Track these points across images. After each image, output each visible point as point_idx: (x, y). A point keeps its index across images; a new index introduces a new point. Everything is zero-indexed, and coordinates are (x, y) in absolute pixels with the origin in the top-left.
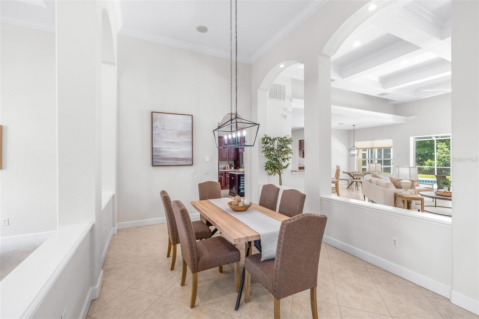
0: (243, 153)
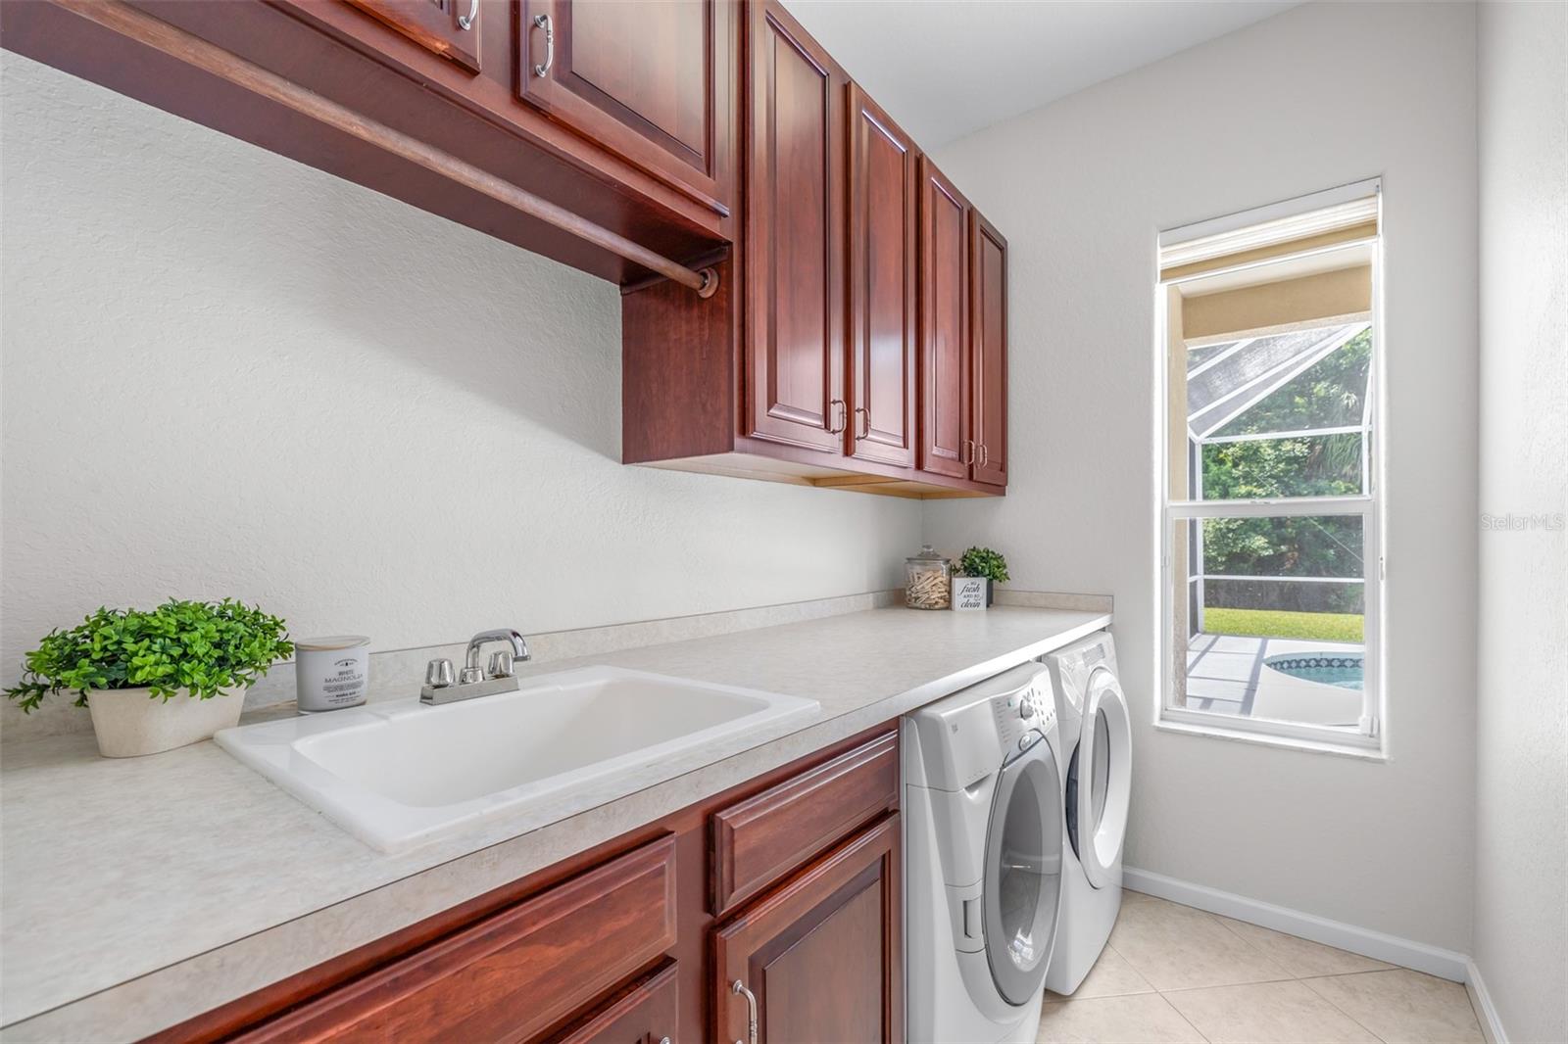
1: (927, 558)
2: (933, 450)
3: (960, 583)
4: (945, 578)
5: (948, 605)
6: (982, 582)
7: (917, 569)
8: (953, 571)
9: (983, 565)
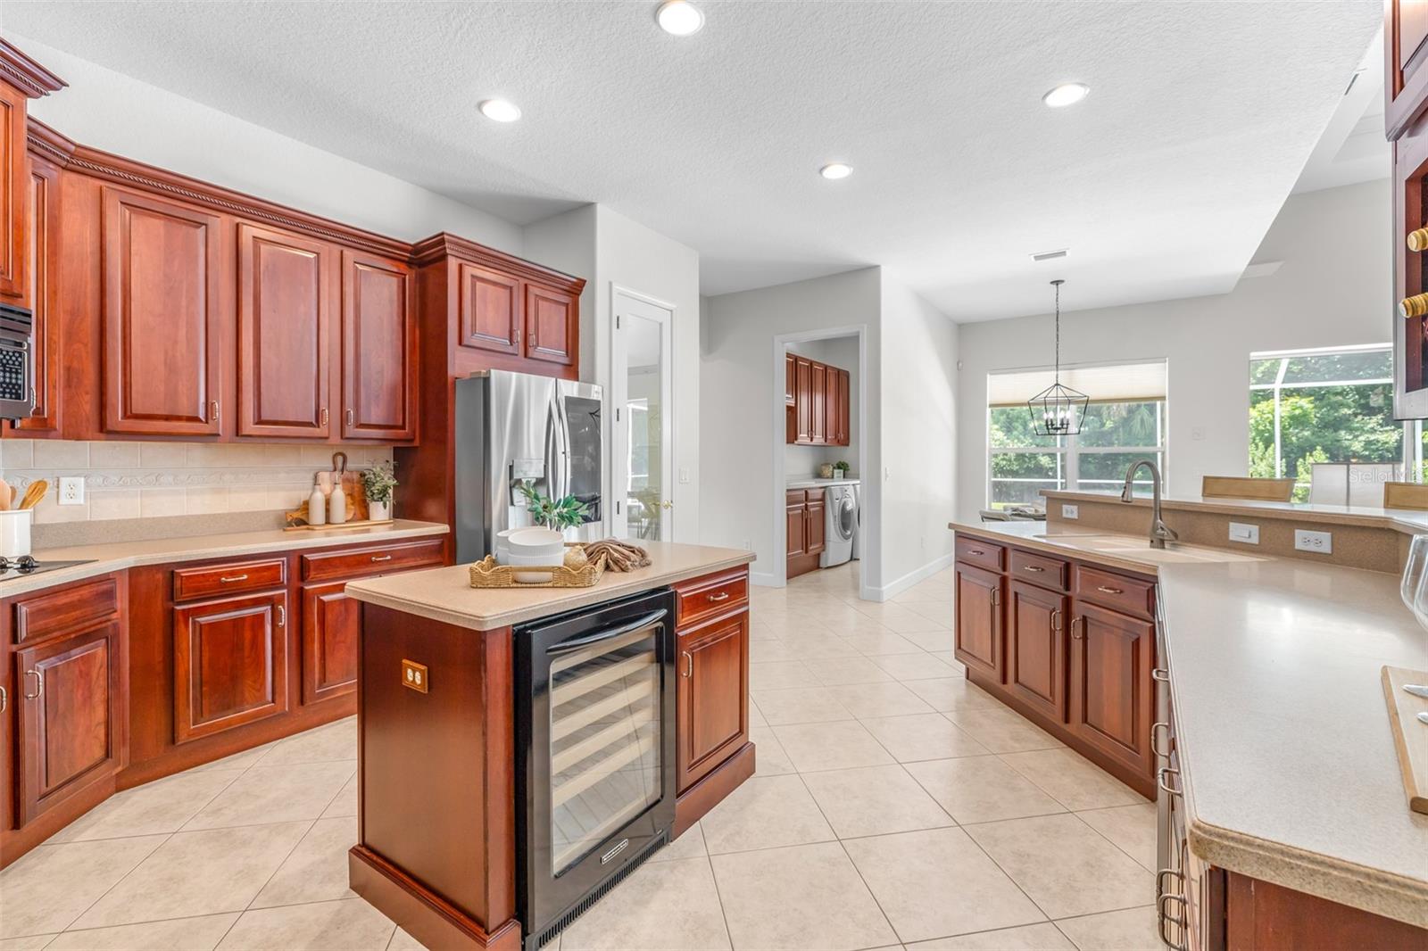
0: (487, 380)
1: (827, 464)
2: (829, 437)
3: (836, 471)
4: (831, 469)
5: (833, 477)
6: (842, 471)
7: (823, 467)
8: (834, 468)
9: (842, 466)
